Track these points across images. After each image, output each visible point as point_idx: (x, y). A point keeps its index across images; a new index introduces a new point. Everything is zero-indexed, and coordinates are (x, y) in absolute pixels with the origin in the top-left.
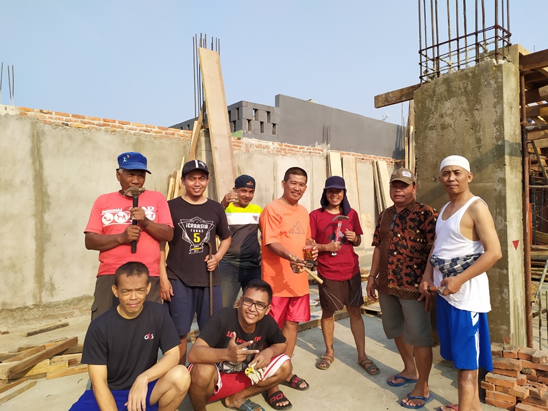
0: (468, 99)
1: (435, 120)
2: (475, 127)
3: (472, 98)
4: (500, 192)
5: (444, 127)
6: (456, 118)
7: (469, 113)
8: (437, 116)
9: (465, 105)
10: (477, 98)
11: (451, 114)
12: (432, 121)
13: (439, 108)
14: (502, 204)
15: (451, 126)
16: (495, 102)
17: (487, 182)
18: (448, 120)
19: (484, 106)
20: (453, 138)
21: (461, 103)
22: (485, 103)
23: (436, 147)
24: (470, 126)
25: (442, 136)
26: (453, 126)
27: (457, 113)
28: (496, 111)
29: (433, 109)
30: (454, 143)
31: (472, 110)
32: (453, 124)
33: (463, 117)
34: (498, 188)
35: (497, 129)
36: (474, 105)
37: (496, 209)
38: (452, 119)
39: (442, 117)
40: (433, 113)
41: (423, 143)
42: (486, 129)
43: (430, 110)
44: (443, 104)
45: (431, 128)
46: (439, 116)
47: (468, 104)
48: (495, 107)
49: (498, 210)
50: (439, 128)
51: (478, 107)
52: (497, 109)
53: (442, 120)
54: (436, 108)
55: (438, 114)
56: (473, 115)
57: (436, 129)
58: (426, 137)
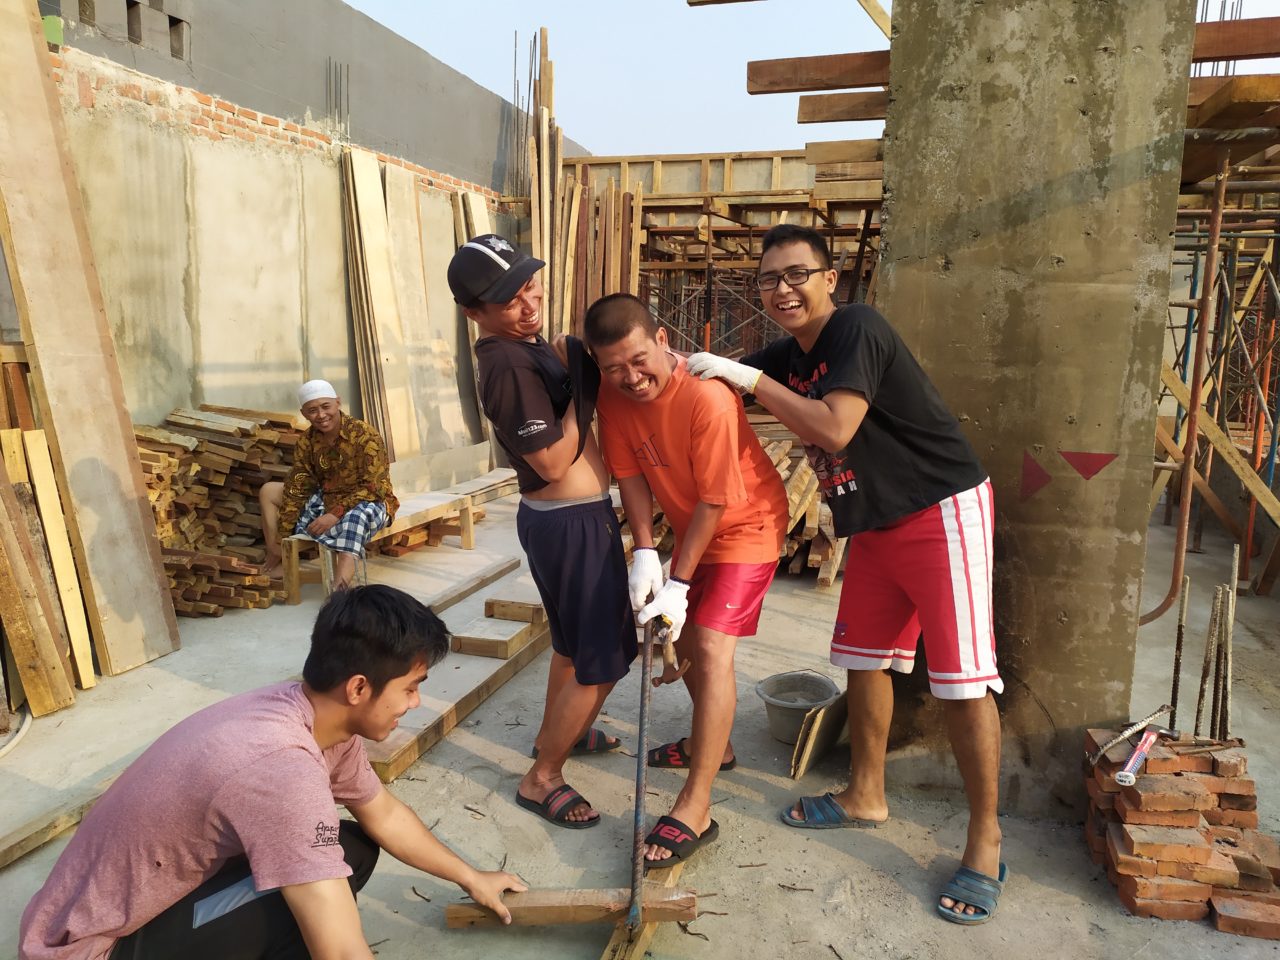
0: (1081, 11)
1: (963, 68)
2: (1095, 106)
3: (1095, 12)
4: (1150, 313)
5: (991, 94)
6: (1036, 71)
7: (1079, 61)
8: (971, 54)
9: (1069, 32)
10: (1111, 15)
11: (1022, 55)
12: (953, 70)
13: (980, 29)
14: (1152, 349)
15: (1016, 94)
16: (1168, 36)
17: (1114, 282)
18: (1008, 73)
19: (1131, 44)
20: (1020, 134)
21: (1055, 21)
22: (1135, 30)
23: (959, 157)
24: (1079, 101)
25: (985, 122)
26: (1023, 96)
27: (1041, 55)
28: (1168, 65)
29: (960, 30)
30: (1022, 148)
31: (1090, 49)
32: (1023, 88)
33: (1059, 73)
34: (1145, 303)
35: (1164, 122)
36: (1099, 36)
37: (1132, 362)
38: (1023, 73)
39: (989, 60)
40: (959, 44)
41: (917, 139)
42: (1129, 119)
43: (951, 30)
44: (997, 17)
45: (950, 94)
46: (980, 54)
47: (1080, 30)
48: (1165, 50)
49: (1138, 366)
50: (975, 95)
51: (1111, 42)
52: (1171, 59)
53: (989, 72)
54: (971, 25)
55: (975, 47)
56: (1090, 67)
57: (967, 99)
58: (927, 122)
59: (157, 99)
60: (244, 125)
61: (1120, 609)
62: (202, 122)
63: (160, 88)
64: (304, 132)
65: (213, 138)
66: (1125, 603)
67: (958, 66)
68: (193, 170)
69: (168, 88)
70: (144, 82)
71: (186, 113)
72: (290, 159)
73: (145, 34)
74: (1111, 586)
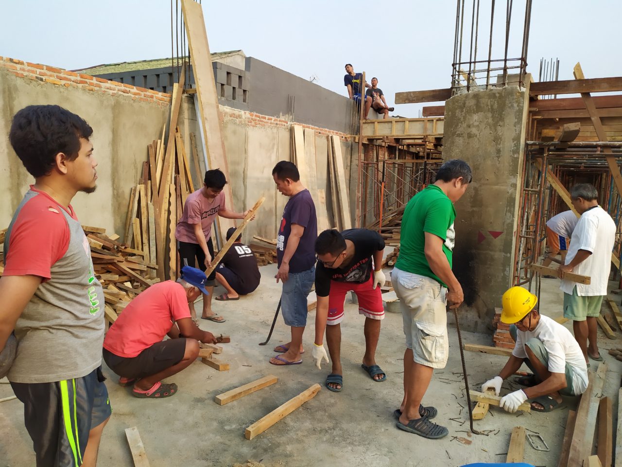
0: (493, 115)
1: (462, 129)
2: (497, 139)
3: (497, 116)
4: (511, 194)
5: (470, 136)
6: (482, 130)
7: (493, 128)
8: (465, 125)
9: (490, 120)
10: (501, 117)
11: (478, 126)
12: (460, 129)
13: (467, 119)
14: (512, 204)
15: (476, 136)
16: (516, 122)
17: (502, 186)
18: (474, 131)
19: (506, 124)
20: (477, 147)
21: (487, 118)
22: (507, 121)
23: (461, 152)
24: (493, 138)
25: (468, 143)
26: (478, 137)
27: (483, 126)
28: (516, 130)
29: (462, 119)
30: (478, 150)
31: (495, 126)
32: (478, 135)
33: (488, 131)
34: (510, 191)
35: (515, 144)
36: (498, 122)
37: (507, 207)
38: (478, 130)
39: (469, 127)
40: (462, 123)
41: (451, 147)
42: (506, 143)
43: (459, 119)
44: (471, 116)
45: (459, 135)
46: (467, 125)
47: (493, 120)
48: (515, 126)
49: (508, 208)
50: (466, 136)
51: (501, 123)
52: (516, 128)
53: (469, 130)
54: (465, 118)
55: (466, 124)
56: (496, 130)
57: (463, 137)
58: (453, 142)
59: (240, 116)
60: (262, 121)
61: (504, 274)
62: (251, 122)
63: (240, 113)
64: (280, 121)
65: (254, 126)
66: (506, 273)
67: (461, 128)
68: (248, 137)
69: (242, 112)
70: (237, 112)
71: (247, 120)
72: (275, 130)
73: (237, 96)
74: (502, 268)
